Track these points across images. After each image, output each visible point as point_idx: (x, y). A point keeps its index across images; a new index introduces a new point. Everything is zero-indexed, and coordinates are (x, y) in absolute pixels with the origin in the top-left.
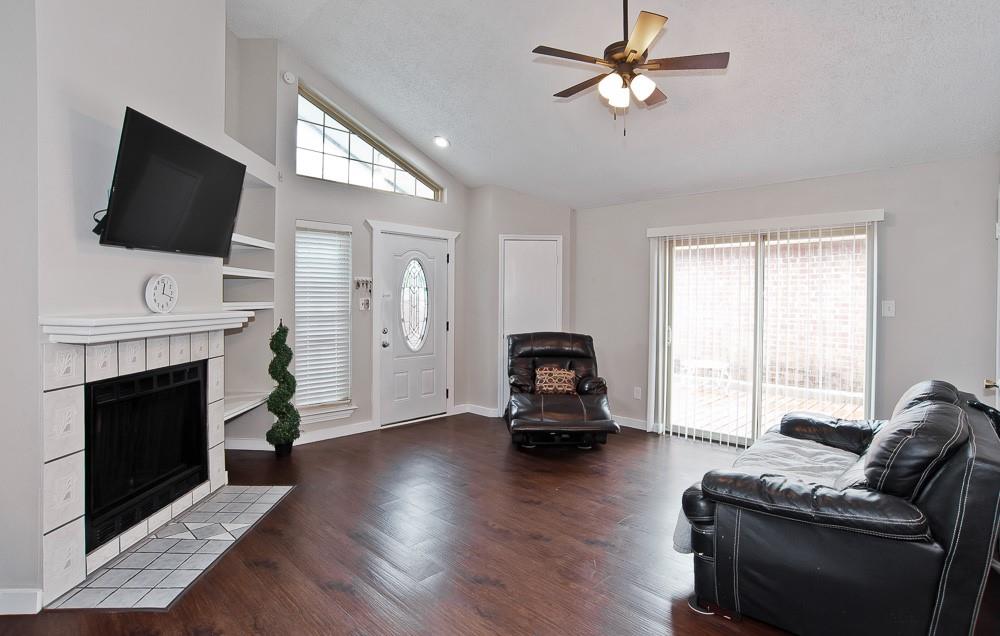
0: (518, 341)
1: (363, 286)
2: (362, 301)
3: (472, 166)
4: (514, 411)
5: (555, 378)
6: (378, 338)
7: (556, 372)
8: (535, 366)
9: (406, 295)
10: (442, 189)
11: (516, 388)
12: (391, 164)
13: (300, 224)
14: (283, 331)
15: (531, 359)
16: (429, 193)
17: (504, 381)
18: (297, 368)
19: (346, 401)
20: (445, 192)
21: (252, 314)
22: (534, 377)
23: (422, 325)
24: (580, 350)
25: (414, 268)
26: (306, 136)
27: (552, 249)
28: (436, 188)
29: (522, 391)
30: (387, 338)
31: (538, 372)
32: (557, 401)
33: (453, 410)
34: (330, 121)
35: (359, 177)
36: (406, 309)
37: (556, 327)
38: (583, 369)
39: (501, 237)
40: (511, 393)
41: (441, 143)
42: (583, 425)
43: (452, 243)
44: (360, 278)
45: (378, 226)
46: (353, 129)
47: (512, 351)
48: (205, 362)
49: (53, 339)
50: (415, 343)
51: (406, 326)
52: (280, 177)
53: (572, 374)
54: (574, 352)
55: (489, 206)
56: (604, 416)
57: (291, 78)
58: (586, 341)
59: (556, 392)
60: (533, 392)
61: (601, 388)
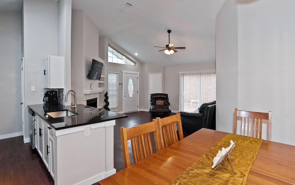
0: (152, 95)
1: (121, 84)
2: (121, 87)
3: (142, 58)
4: (152, 108)
5: (160, 102)
6: (124, 95)
7: (160, 101)
8: (156, 100)
9: (129, 86)
10: (136, 63)
11: (152, 104)
12: (126, 58)
13: (109, 72)
14: (107, 93)
15: (155, 99)
16: (133, 64)
17: (149, 103)
18: (109, 100)
19: (118, 107)
20: (137, 64)
21: (104, 90)
22: (156, 102)
23: (132, 92)
24: (165, 97)
25: (131, 80)
26: (110, 54)
27: (160, 76)
28: (135, 63)
29: (153, 105)
30: (125, 95)
31: (156, 101)
32: (160, 106)
33: (139, 110)
34: (114, 51)
35: (120, 62)
36: (129, 88)
37: (160, 92)
38: (166, 101)
39: (149, 73)
40: (151, 105)
41: (136, 54)
42: (165, 110)
43: (138, 75)
44: (120, 83)
45: (123, 72)
46: (118, 52)
47: (151, 97)
48: (97, 98)
49: (84, 93)
50: (131, 96)
51: (129, 92)
52: (105, 63)
53: (163, 102)
54: (164, 97)
55: (146, 67)
56: (169, 109)
57: (107, 43)
58: (167, 95)
59: (160, 105)
60: (155, 105)
61: (169, 104)
